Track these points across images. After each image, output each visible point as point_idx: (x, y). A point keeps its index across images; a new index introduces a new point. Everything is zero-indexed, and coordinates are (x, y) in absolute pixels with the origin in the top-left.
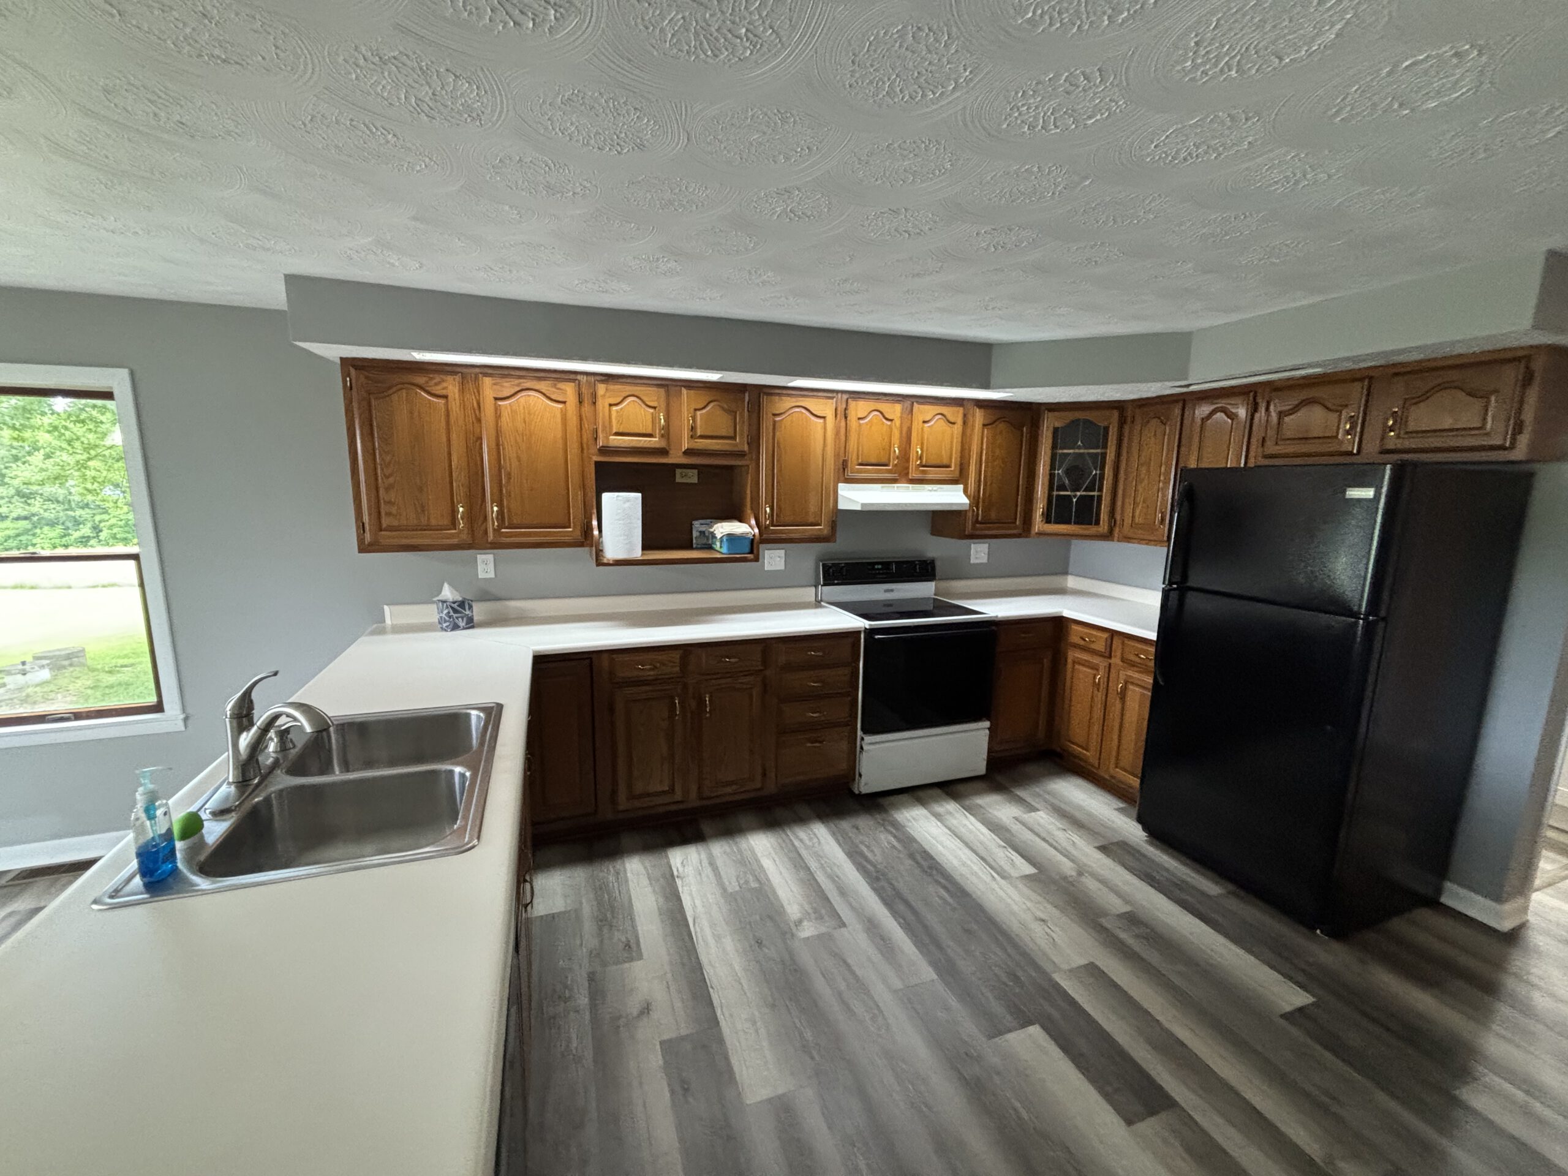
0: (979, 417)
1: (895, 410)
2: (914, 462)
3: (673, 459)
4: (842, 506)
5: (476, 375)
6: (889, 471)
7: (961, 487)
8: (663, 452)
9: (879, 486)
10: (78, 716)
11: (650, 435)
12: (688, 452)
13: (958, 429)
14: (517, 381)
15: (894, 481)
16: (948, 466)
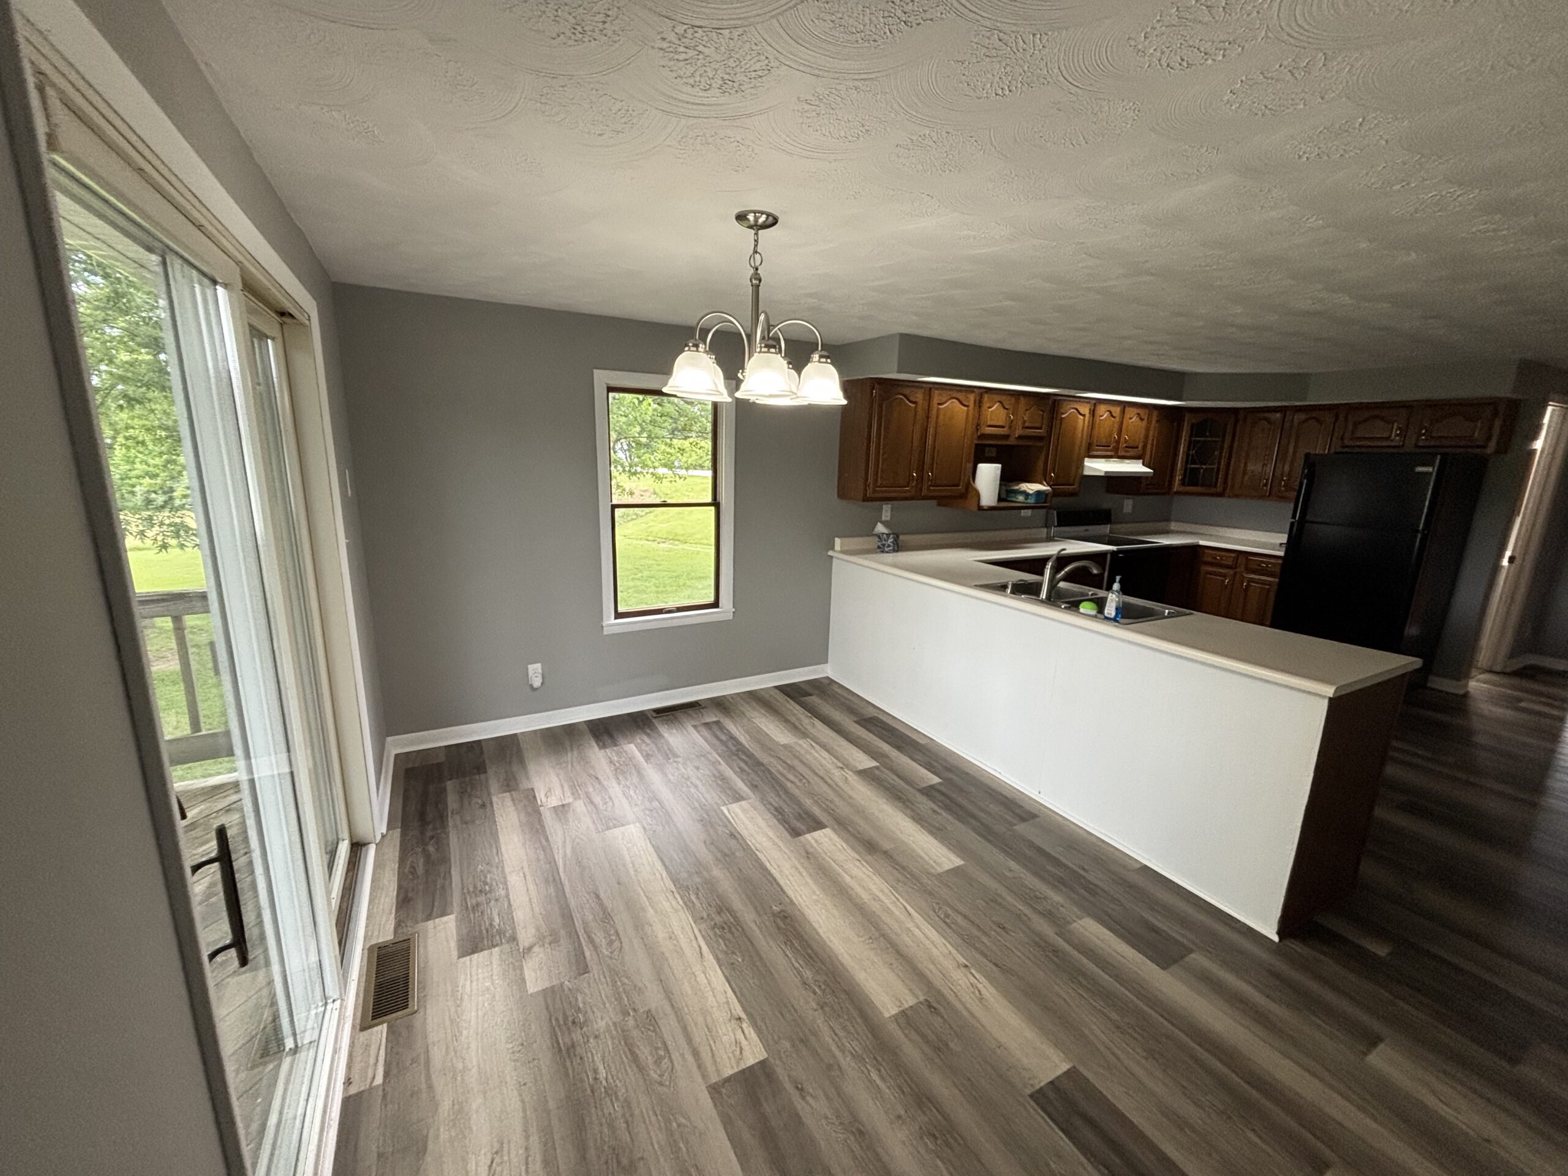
0: (1155, 413)
1: (1117, 411)
2: (1122, 445)
3: (1012, 441)
4: (1086, 473)
5: (930, 389)
6: (1111, 451)
7: (1141, 461)
8: (1006, 437)
9: (1103, 460)
10: (680, 609)
11: (1003, 427)
12: (1020, 437)
13: (1144, 423)
14: (949, 393)
15: (1111, 457)
16: (1137, 447)
